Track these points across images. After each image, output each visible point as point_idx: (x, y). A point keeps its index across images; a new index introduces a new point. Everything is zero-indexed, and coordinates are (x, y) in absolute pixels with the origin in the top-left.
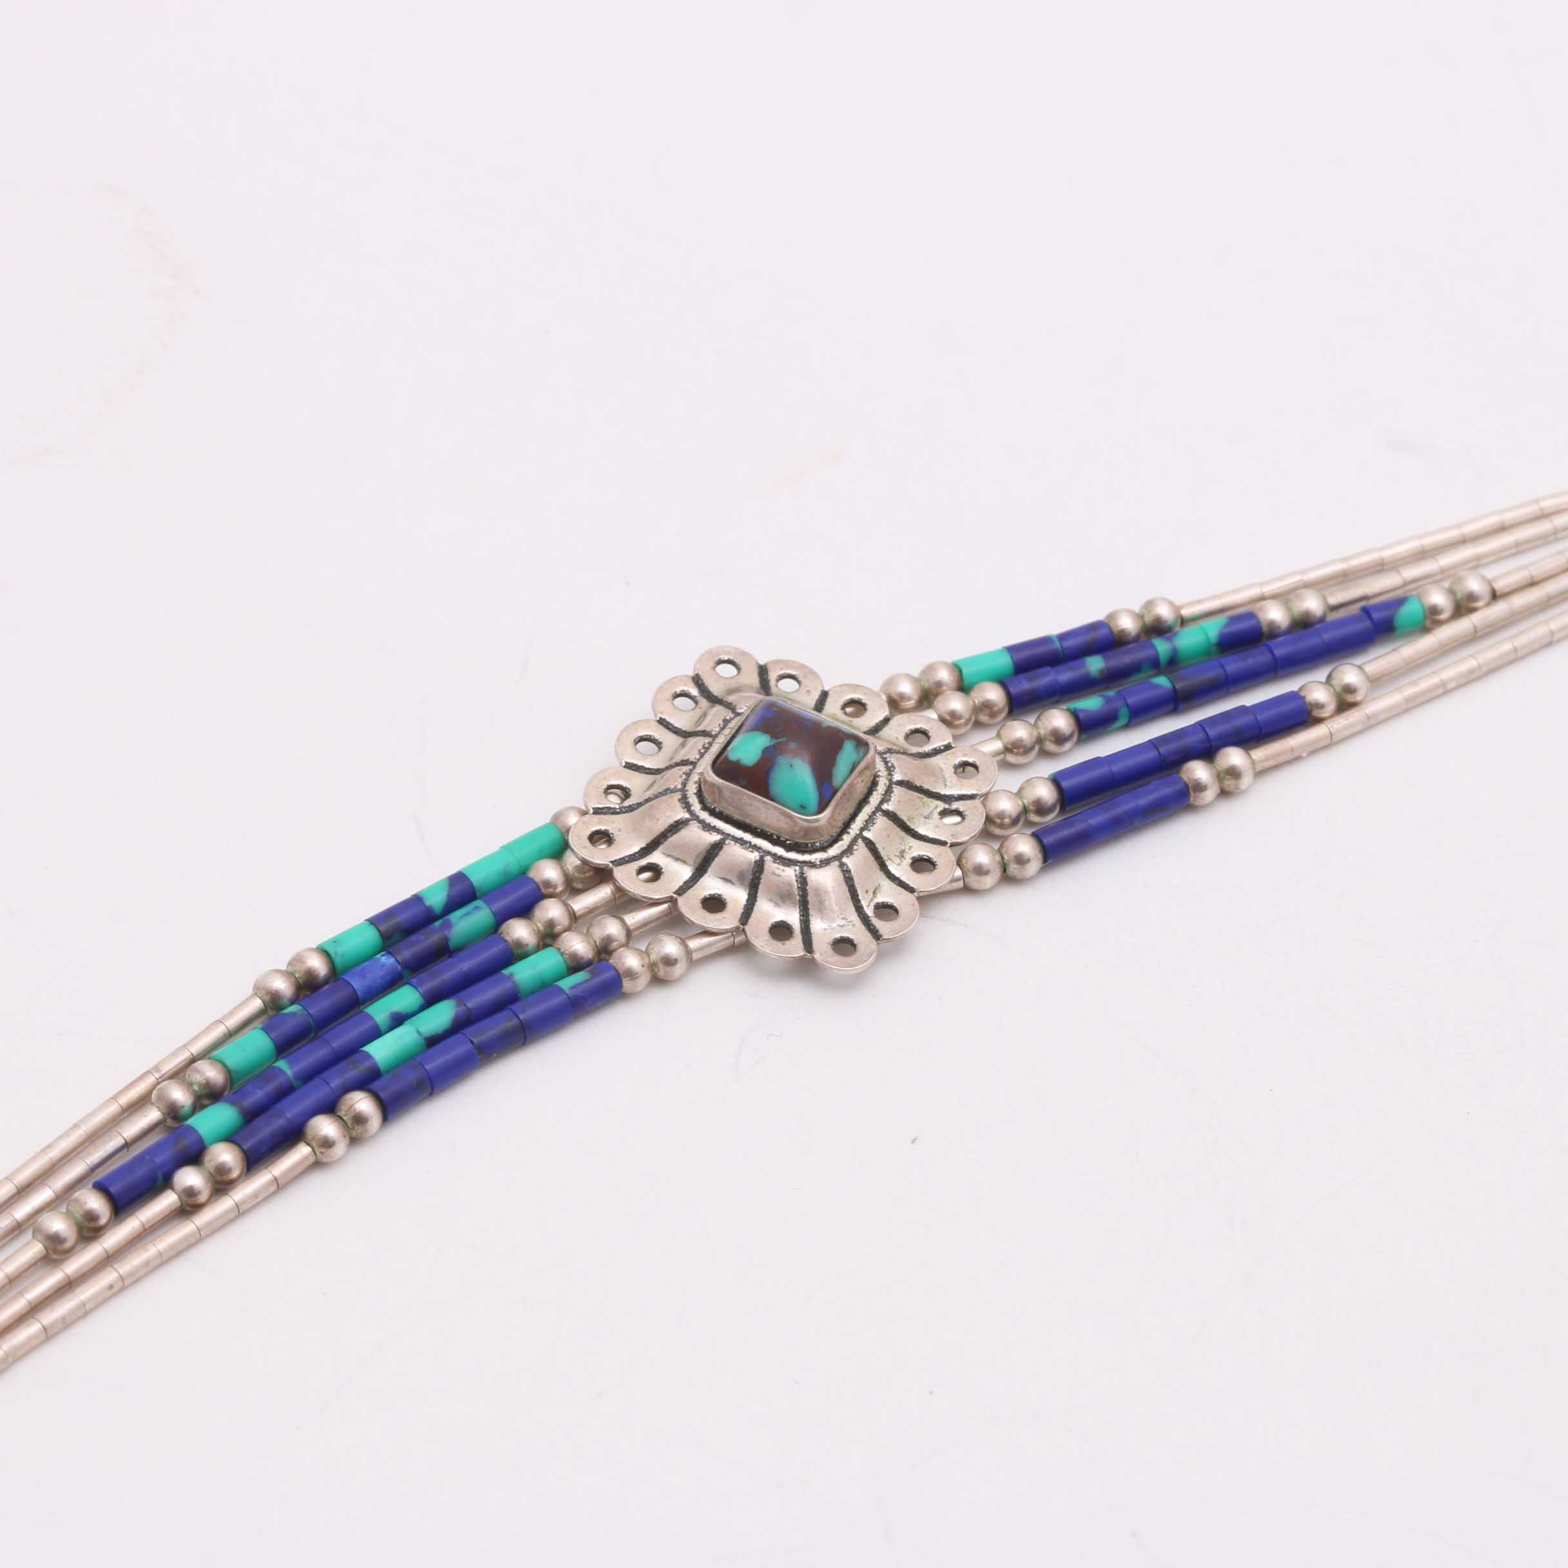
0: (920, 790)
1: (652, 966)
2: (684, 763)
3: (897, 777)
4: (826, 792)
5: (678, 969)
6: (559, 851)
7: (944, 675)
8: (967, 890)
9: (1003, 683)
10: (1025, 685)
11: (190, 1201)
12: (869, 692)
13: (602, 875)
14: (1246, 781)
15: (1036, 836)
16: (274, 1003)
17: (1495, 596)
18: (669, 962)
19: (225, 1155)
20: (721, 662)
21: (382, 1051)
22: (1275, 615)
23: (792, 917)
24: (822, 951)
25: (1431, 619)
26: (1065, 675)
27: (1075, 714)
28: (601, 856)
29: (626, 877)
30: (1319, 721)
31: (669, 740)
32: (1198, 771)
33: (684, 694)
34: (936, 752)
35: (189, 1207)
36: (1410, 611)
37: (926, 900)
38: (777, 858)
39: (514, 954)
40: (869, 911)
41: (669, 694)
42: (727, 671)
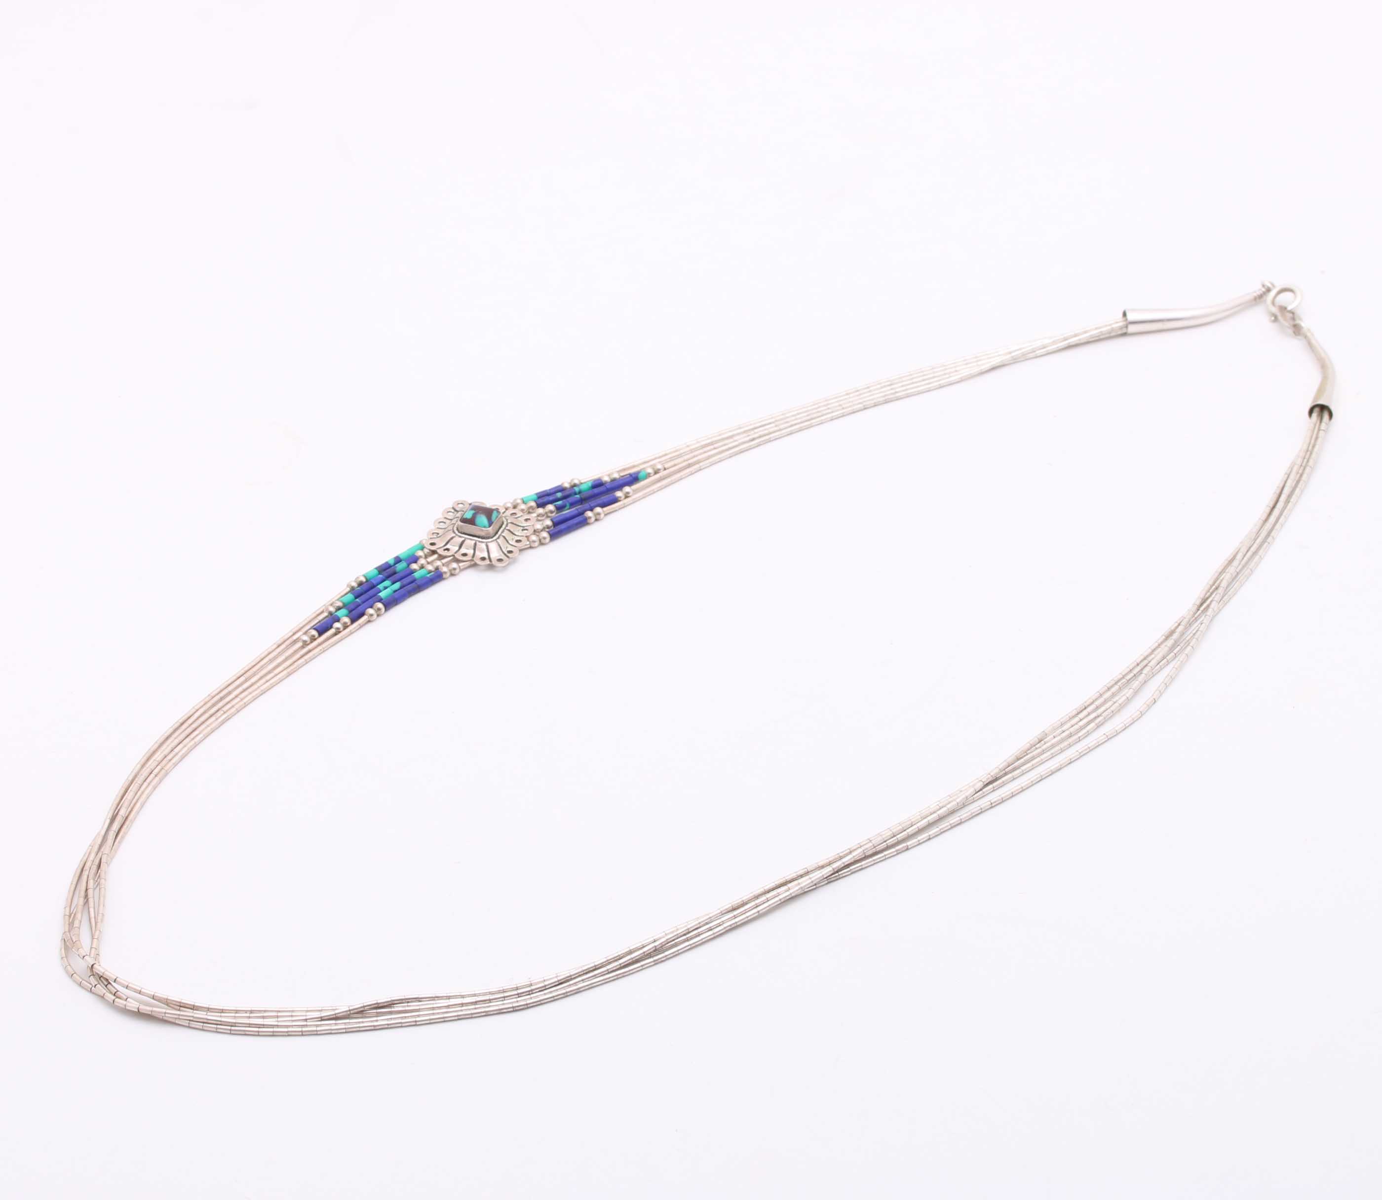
0: (515, 524)
1: (450, 571)
2: (453, 524)
3: (509, 521)
4: (490, 523)
5: (458, 571)
6: (422, 548)
7: (519, 501)
8: (531, 547)
9: (535, 501)
10: (541, 501)
11: (338, 631)
12: (500, 506)
13: (434, 552)
14: (602, 515)
15: (548, 532)
16: (353, 589)
17: (665, 469)
18: (455, 569)
19: (347, 620)
20: (459, 504)
21: (383, 594)
22: (606, 479)
23: (485, 555)
24: (494, 562)
25: (648, 475)
26: (551, 498)
27: (555, 506)
28: (433, 548)
29: (441, 552)
30: (620, 501)
31: (448, 521)
32: (589, 514)
33: (450, 512)
34: (519, 517)
35: (338, 632)
36: (641, 475)
37: (521, 550)
38: (480, 542)
39: (413, 572)
40: (506, 552)
41: (446, 511)
42: (461, 506)
